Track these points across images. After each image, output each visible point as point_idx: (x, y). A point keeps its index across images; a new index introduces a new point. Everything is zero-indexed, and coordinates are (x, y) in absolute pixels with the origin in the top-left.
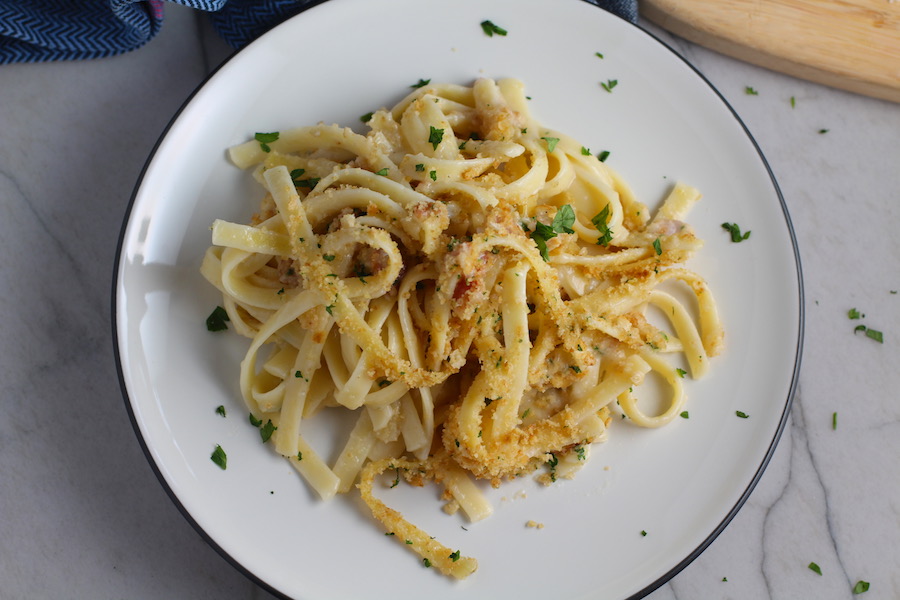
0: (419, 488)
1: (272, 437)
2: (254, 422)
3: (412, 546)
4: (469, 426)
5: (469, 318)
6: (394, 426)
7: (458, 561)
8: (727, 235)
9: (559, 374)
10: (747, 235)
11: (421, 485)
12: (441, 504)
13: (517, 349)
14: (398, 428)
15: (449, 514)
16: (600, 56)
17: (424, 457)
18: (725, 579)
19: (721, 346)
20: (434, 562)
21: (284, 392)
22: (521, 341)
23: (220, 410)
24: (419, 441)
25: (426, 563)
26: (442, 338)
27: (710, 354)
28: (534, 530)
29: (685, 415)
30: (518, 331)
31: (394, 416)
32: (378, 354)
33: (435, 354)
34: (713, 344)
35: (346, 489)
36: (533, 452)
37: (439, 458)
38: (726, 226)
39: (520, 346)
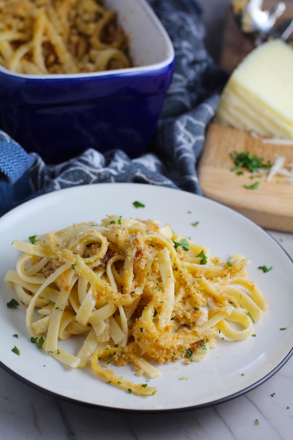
0: (121, 367)
1: (43, 346)
2: (33, 340)
3: (121, 385)
4: (147, 316)
5: (143, 268)
6: (107, 333)
7: (147, 387)
8: (261, 271)
9: (188, 311)
10: (271, 268)
11: (122, 365)
12: (134, 373)
13: (168, 281)
14: (109, 335)
15: (139, 376)
16: (190, 212)
17: (124, 344)
18: (288, 408)
19: (266, 306)
20: (133, 390)
21: (50, 319)
22: (169, 277)
23: (16, 336)
24: (121, 337)
25: (130, 391)
26: (130, 283)
27: (262, 308)
28: (184, 381)
29: (254, 336)
30: (168, 272)
31: (107, 327)
32: (99, 283)
33: (127, 289)
34: (262, 305)
35: (84, 365)
36: (180, 343)
37: (131, 346)
38: (260, 268)
39: (170, 279)
